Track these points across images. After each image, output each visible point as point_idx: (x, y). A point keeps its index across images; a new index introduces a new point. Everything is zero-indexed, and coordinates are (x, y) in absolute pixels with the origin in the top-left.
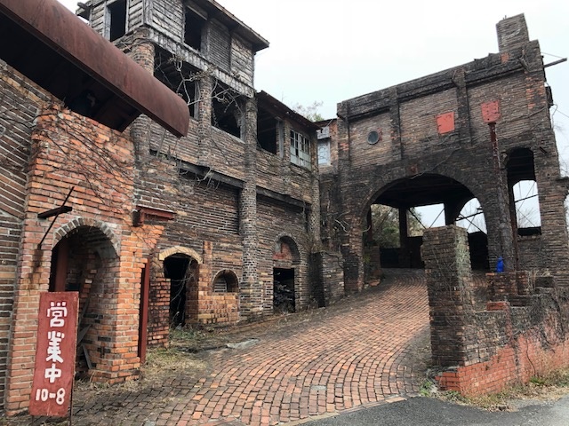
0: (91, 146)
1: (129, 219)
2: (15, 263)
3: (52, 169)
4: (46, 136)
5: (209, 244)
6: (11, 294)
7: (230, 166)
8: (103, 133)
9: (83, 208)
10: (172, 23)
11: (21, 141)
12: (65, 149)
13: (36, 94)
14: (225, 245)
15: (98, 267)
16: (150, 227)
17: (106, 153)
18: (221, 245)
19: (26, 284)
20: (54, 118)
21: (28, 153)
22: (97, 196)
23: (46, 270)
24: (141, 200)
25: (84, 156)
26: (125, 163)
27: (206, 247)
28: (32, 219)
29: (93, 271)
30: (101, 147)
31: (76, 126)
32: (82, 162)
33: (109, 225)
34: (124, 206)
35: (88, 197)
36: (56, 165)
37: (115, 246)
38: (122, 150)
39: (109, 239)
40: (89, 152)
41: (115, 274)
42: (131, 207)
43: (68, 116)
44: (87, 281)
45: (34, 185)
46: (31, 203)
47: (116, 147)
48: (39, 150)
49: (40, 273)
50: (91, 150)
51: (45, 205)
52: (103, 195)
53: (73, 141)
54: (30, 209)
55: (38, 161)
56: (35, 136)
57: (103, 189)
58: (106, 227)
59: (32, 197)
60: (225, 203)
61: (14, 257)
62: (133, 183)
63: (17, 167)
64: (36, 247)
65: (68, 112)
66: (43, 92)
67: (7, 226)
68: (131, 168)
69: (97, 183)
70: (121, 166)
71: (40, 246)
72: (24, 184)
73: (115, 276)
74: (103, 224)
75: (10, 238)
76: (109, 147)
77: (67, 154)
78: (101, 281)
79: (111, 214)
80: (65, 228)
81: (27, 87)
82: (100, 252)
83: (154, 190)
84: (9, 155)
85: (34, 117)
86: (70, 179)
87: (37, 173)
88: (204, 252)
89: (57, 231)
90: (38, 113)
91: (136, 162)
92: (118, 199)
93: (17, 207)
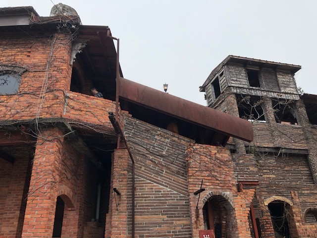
0: (209, 157)
1: (235, 188)
2: (189, 216)
3: (195, 172)
4: (190, 158)
5: (294, 193)
6: (190, 231)
7: (296, 142)
8: (213, 149)
9: (212, 187)
10: (241, 80)
11: (182, 162)
12: (199, 161)
13: (184, 140)
14: (306, 192)
15: (227, 214)
16: (247, 191)
17: (217, 158)
18: (303, 192)
19: (194, 226)
20: (192, 149)
21: (185, 166)
22: (217, 180)
23: (202, 219)
24: (239, 177)
25: (207, 162)
26: (227, 161)
27: (293, 195)
28: (192, 196)
29: (225, 217)
30: (214, 156)
31: (201, 150)
32: (207, 165)
33: (226, 193)
34: (231, 182)
35: (213, 181)
36: (196, 169)
37: (231, 203)
38: (224, 155)
39: (227, 200)
40: (209, 160)
41: (235, 218)
42: (235, 182)
43: (197, 146)
44: (223, 222)
45: (190, 180)
46: (190, 188)
47: (221, 154)
48: (188, 164)
49: (199, 220)
50: (210, 159)
51: (196, 188)
52: (219, 179)
53: (201, 157)
54: (190, 191)
55: (189, 169)
56: (186, 159)
57: (219, 176)
58: (224, 194)
59: (190, 185)
60: (299, 165)
61: (188, 214)
62: (233, 170)
63: (183, 173)
64: (196, 208)
65: (197, 145)
66: (186, 139)
67: (183, 200)
68: (230, 163)
69: (216, 174)
70: (225, 163)
71: (197, 207)
72: (186, 180)
73: (235, 219)
74: (223, 193)
75: (185, 205)
76: (218, 155)
77: (200, 163)
78: (229, 222)
79: (226, 187)
80: (206, 197)
81: (180, 139)
82: (226, 206)
83: (245, 171)
84: (179, 169)
85: (185, 150)
86: (203, 175)
87: (190, 174)
88: (292, 198)
89: (203, 199)
90: (186, 149)
91: (233, 159)
92: (227, 179)
93: (186, 191)
